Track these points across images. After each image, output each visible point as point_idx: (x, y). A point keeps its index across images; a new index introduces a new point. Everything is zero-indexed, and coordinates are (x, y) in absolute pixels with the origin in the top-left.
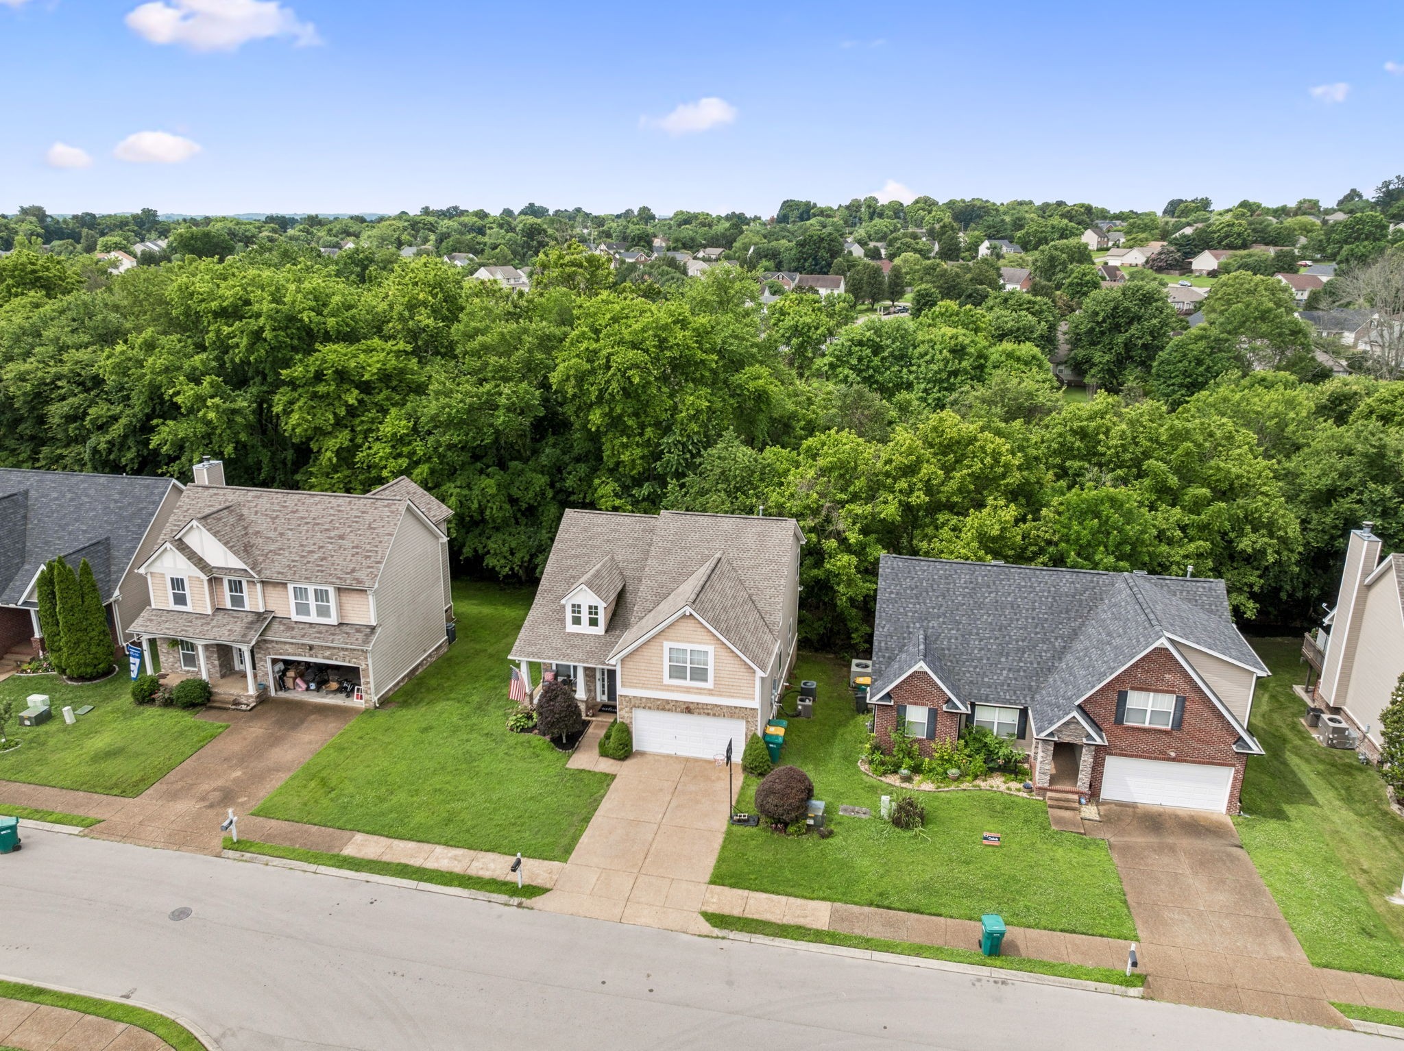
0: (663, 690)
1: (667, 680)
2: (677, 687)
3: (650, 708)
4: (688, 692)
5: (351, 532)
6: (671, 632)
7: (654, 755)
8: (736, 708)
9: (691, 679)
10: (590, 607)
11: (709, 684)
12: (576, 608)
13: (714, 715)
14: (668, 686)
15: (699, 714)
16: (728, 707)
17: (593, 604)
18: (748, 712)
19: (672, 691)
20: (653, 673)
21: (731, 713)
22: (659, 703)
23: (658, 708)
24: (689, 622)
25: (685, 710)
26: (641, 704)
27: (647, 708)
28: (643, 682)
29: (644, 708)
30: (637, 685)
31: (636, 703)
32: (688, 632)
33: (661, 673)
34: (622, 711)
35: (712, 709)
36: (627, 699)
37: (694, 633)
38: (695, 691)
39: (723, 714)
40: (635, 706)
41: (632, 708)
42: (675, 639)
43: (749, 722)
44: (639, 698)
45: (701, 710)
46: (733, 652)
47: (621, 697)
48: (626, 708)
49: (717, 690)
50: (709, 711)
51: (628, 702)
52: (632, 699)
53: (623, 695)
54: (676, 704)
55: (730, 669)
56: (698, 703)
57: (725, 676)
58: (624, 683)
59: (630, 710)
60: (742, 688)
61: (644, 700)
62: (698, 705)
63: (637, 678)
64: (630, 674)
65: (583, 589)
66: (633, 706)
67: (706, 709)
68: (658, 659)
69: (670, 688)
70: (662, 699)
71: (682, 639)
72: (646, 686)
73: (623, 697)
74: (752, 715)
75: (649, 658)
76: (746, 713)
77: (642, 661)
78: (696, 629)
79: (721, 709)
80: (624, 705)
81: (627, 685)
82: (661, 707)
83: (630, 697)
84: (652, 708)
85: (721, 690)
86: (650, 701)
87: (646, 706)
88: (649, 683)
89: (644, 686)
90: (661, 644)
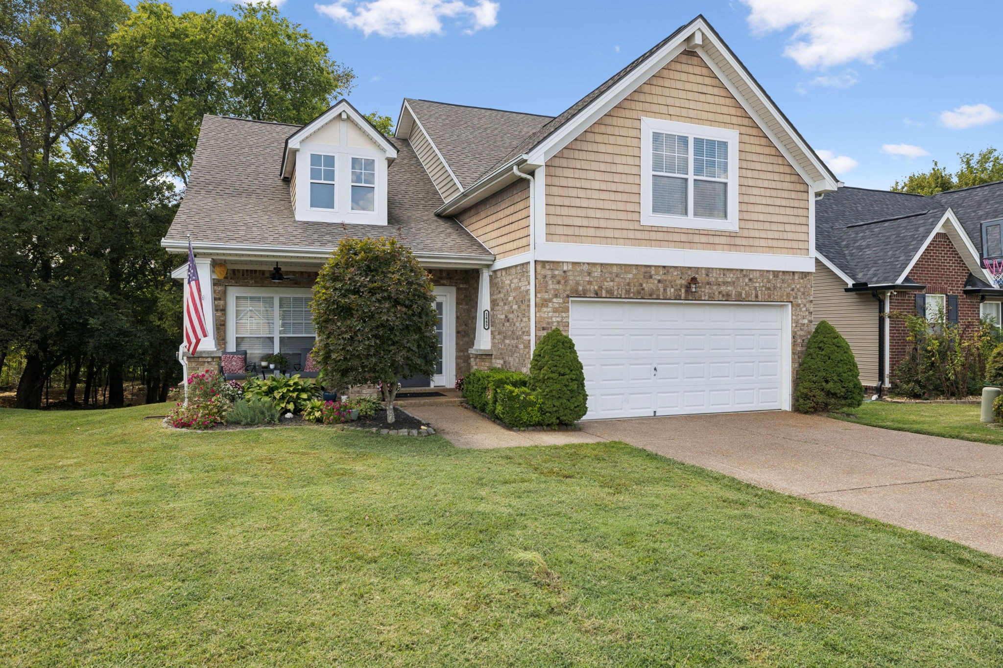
0: (639, 241)
1: (648, 215)
2: (668, 231)
3: (610, 294)
4: (691, 244)
8: (776, 274)
9: (695, 214)
10: (355, 161)
11: (731, 222)
12: (323, 164)
13: (739, 297)
14: (652, 229)
15: (711, 298)
16: (762, 273)
17: (365, 155)
18: (798, 284)
19: (659, 242)
20: (619, 197)
21: (769, 289)
22: (630, 276)
23: (628, 292)
24: (691, 69)
25: (683, 291)
26: (590, 283)
27: (604, 295)
28: (596, 223)
29: (597, 294)
30: (583, 232)
31: (578, 284)
32: (690, 96)
33: (634, 198)
34: (545, 309)
35: (734, 283)
36: (556, 272)
37: (702, 97)
38: (704, 239)
39: (754, 292)
40: (577, 291)
41: (568, 296)
42: (663, 109)
43: (798, 305)
44: (585, 268)
45: (715, 287)
46: (771, 145)
47: (544, 267)
48: (555, 300)
49: (745, 233)
50: (730, 288)
51: (559, 283)
52: (568, 271)
53: (548, 262)
54: (664, 277)
55: (766, 184)
56: (708, 270)
57: (758, 200)
58: (553, 229)
59: (564, 302)
60: (788, 228)
61: (597, 273)
62: (707, 275)
63: (581, 212)
64: (567, 202)
65: (344, 116)
66: (571, 290)
67: (725, 283)
68: (631, 161)
69: (654, 236)
70: (637, 266)
71: (678, 111)
72: (601, 233)
73: (548, 267)
74: (802, 290)
75: (608, 158)
76: (793, 286)
77: (595, 166)
78: (704, 89)
79: (750, 280)
80: (550, 290)
81: (559, 230)
82: (635, 288)
83: (565, 268)
84: (615, 293)
85: (753, 234)
86: (611, 273)
87: (601, 288)
88: (609, 223)
89: (599, 233)
90: (636, 124)
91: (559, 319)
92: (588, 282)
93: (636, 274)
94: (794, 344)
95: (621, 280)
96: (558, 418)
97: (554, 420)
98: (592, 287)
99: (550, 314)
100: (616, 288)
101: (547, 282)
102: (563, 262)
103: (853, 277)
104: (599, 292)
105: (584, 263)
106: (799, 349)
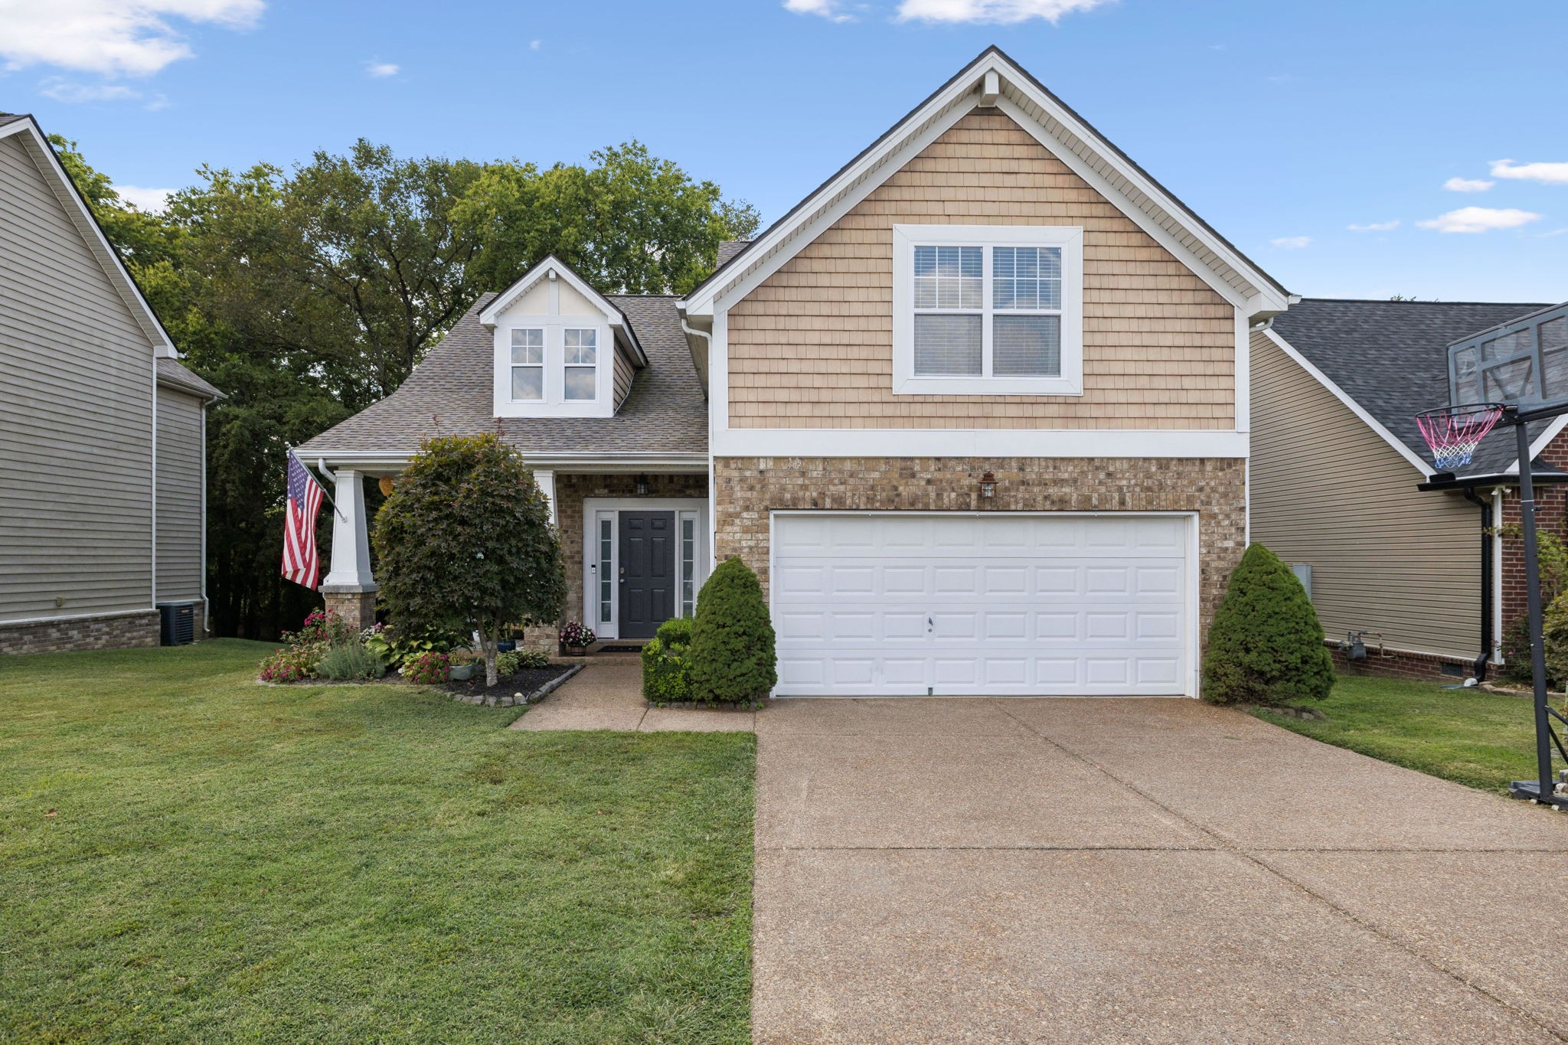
0: (889, 420)
1: (905, 378)
2: (945, 400)
3: (839, 503)
4: (987, 421)
6: (924, 186)
8: (1163, 463)
9: (996, 371)
10: (571, 336)
11: (1067, 380)
12: (528, 341)
13: (1085, 505)
14: (913, 400)
15: (1029, 506)
16: (1134, 462)
17: (582, 324)
18: (1211, 478)
19: (927, 421)
20: (854, 353)
21: (1149, 489)
22: (876, 475)
23: (870, 500)
24: (987, 137)
25: (974, 496)
26: (804, 487)
27: (828, 506)
28: (813, 396)
29: (816, 504)
30: (792, 410)
31: (783, 489)
32: (986, 180)
33: (882, 353)
34: (728, 529)
35: (1075, 481)
36: (748, 473)
37: (1010, 180)
38: (1013, 411)
39: (1116, 496)
40: (781, 500)
41: (767, 509)
42: (937, 208)
43: (1214, 516)
44: (797, 465)
45: (1036, 489)
46: (1151, 243)
47: (727, 466)
48: (745, 515)
49: (1098, 397)
50: (1066, 490)
51: (751, 488)
52: (768, 470)
53: (733, 458)
54: (939, 475)
55: (1141, 311)
56: (1023, 463)
57: (1124, 339)
58: (740, 409)
59: (761, 518)
60: (1187, 383)
61: (816, 472)
62: (1021, 469)
63: (791, 381)
64: (764, 366)
65: (552, 273)
66: (772, 500)
67: (1056, 482)
68: (875, 295)
69: (917, 410)
70: (887, 459)
71: (962, 208)
72: (824, 410)
73: (733, 466)
74: (1221, 489)
75: (835, 295)
76: (1203, 483)
77: (811, 309)
78: (1014, 166)
79: (1109, 475)
80: (737, 499)
81: (751, 410)
82: (884, 494)
83: (762, 466)
84: (848, 502)
85: (1112, 397)
86: (841, 472)
87: (823, 495)
88: (838, 396)
89: (819, 411)
90: (884, 236)
91: (752, 543)
92: (801, 486)
93: (886, 472)
94: (1205, 582)
95: (858, 482)
96: (711, 691)
97: (703, 694)
98: (808, 494)
99: (738, 536)
100: (849, 494)
101: (732, 488)
102: (759, 458)
103: (1432, 462)
104: (820, 502)
105: (794, 458)
106: (1215, 592)
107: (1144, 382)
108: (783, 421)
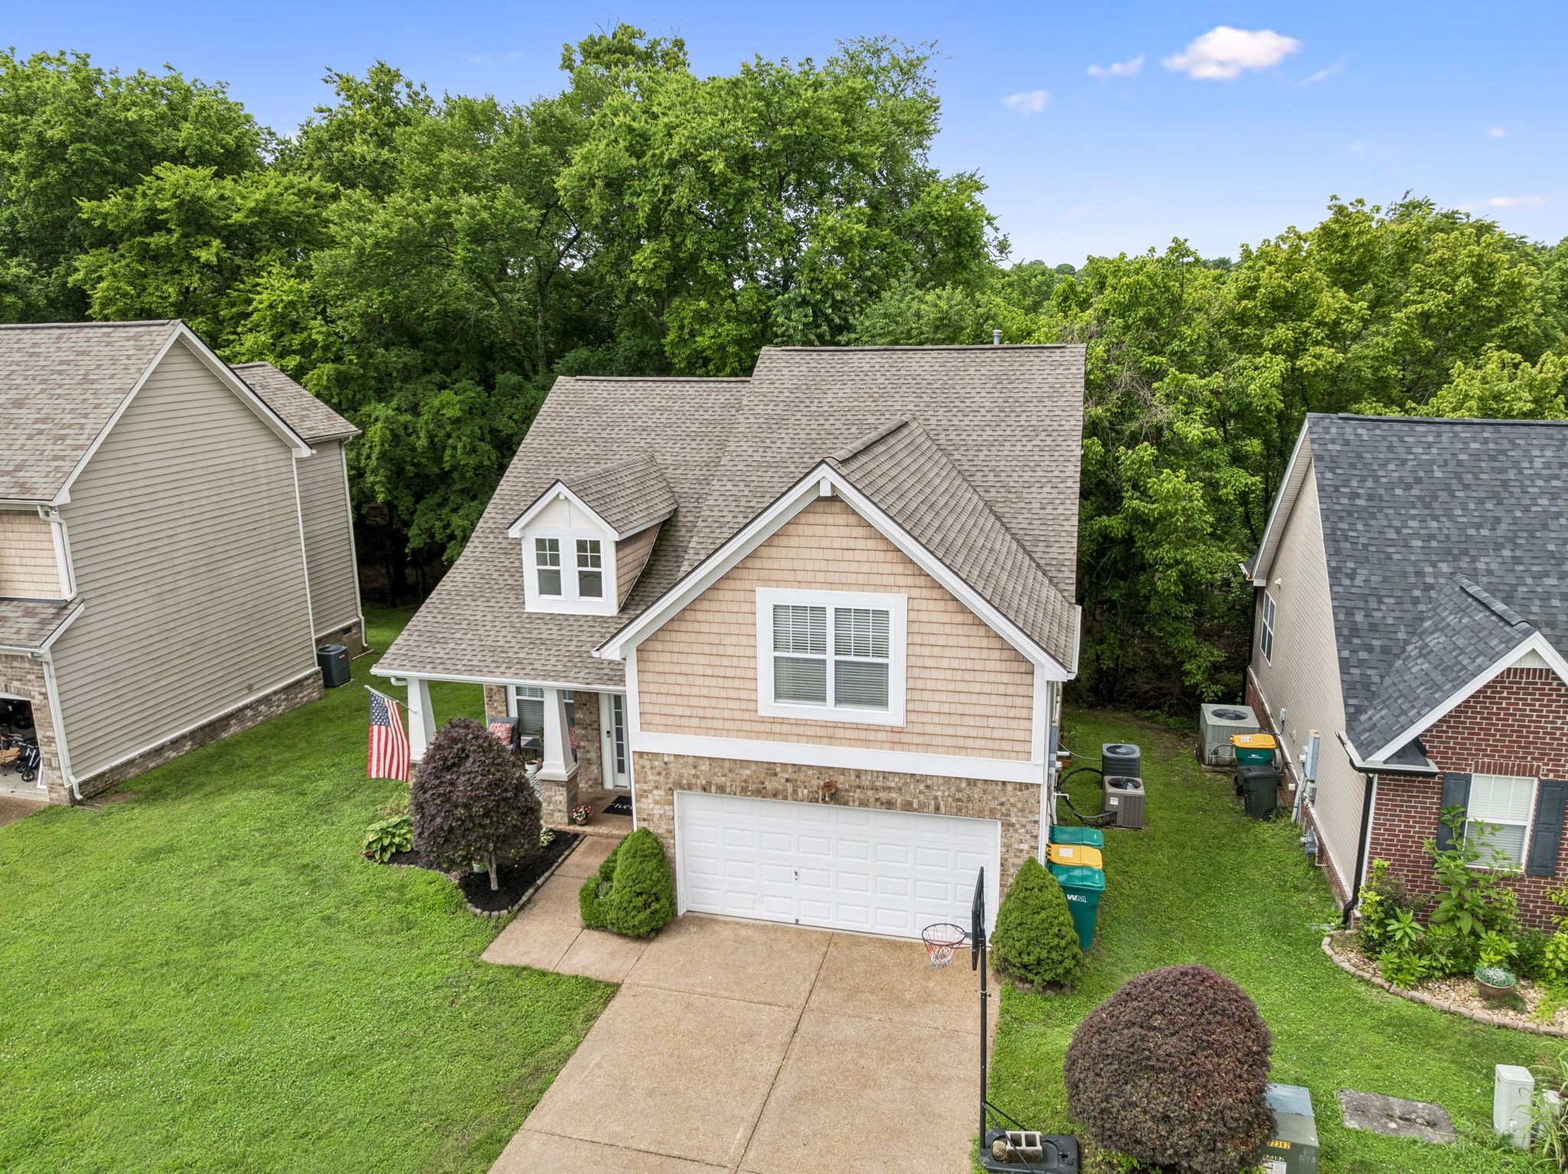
0: (757, 735)
1: (767, 704)
2: (797, 723)
3: (721, 789)
4: (831, 739)
5: (43, 391)
6: (779, 558)
7: (738, 924)
8: (972, 783)
9: (838, 700)
10: (581, 545)
11: (893, 714)
12: (548, 549)
13: (908, 807)
14: (774, 721)
15: (863, 804)
16: (948, 780)
17: (589, 536)
18: (1010, 796)
19: (785, 737)
20: (729, 683)
21: (959, 800)
22: (748, 772)
23: (744, 789)
24: (830, 519)
25: (821, 793)
26: (696, 777)
27: (713, 790)
28: (701, 713)
29: (704, 788)
30: (685, 722)
31: (681, 776)
32: (829, 554)
33: (749, 685)
34: (644, 800)
35: (900, 789)
36: (656, 763)
37: (849, 555)
38: (850, 734)
39: (932, 803)
40: (681, 784)
41: (671, 789)
42: (790, 576)
43: (1013, 825)
44: (690, 761)
45: (870, 793)
47: (642, 758)
48: (655, 792)
49: (918, 728)
50: (893, 795)
51: (659, 774)
52: (670, 763)
53: (646, 753)
54: (794, 776)
55: (955, 664)
56: (859, 773)
57: (941, 686)
58: (648, 718)
59: (667, 795)
60: (992, 722)
61: (705, 767)
62: (858, 777)
63: (684, 701)
64: (664, 689)
65: (562, 497)
66: (674, 783)
67: (889, 789)
68: (744, 641)
69: (777, 728)
70: (756, 763)
71: (810, 576)
72: (709, 723)
73: (646, 758)
74: (1019, 805)
75: (714, 639)
76: (1004, 799)
77: (696, 648)
78: (851, 544)
79: (928, 787)
80: (650, 781)
81: (657, 719)
82: (754, 786)
83: (666, 759)
84: (728, 789)
85: (930, 729)
86: (722, 769)
87: (709, 783)
88: (718, 713)
89: (704, 723)
90: (749, 596)
91: (662, 812)
92: (694, 776)
93: (755, 772)
95: (735, 776)
98: (699, 781)
99: (651, 806)
101: (646, 773)
102: (663, 754)
104: (707, 787)
105: (688, 757)
107: (955, 720)
108: (679, 728)
